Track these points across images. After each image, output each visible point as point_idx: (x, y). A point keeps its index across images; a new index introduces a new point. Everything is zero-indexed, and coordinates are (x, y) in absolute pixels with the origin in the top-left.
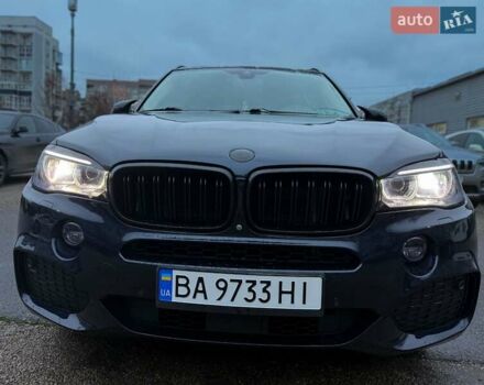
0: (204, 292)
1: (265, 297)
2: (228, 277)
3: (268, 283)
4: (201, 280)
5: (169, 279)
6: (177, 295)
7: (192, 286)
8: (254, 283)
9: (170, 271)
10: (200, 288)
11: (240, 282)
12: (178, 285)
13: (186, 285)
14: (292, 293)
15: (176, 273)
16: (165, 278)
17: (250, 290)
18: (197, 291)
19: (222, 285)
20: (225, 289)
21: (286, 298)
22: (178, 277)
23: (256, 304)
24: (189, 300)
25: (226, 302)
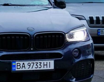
0: (24, 67)
1: (40, 67)
2: (30, 62)
3: (41, 63)
4: (23, 64)
5: (15, 64)
6: (17, 68)
7: (21, 66)
8: (37, 63)
9: (15, 62)
10: (23, 66)
11: (34, 63)
12: (17, 66)
13: (20, 65)
14: (47, 65)
15: (17, 62)
16: (14, 64)
17: (36, 65)
18: (23, 67)
19: (29, 64)
20: (30, 65)
21: (45, 66)
22: (17, 63)
23: (38, 69)
24: (21, 69)
25: (30, 69)
